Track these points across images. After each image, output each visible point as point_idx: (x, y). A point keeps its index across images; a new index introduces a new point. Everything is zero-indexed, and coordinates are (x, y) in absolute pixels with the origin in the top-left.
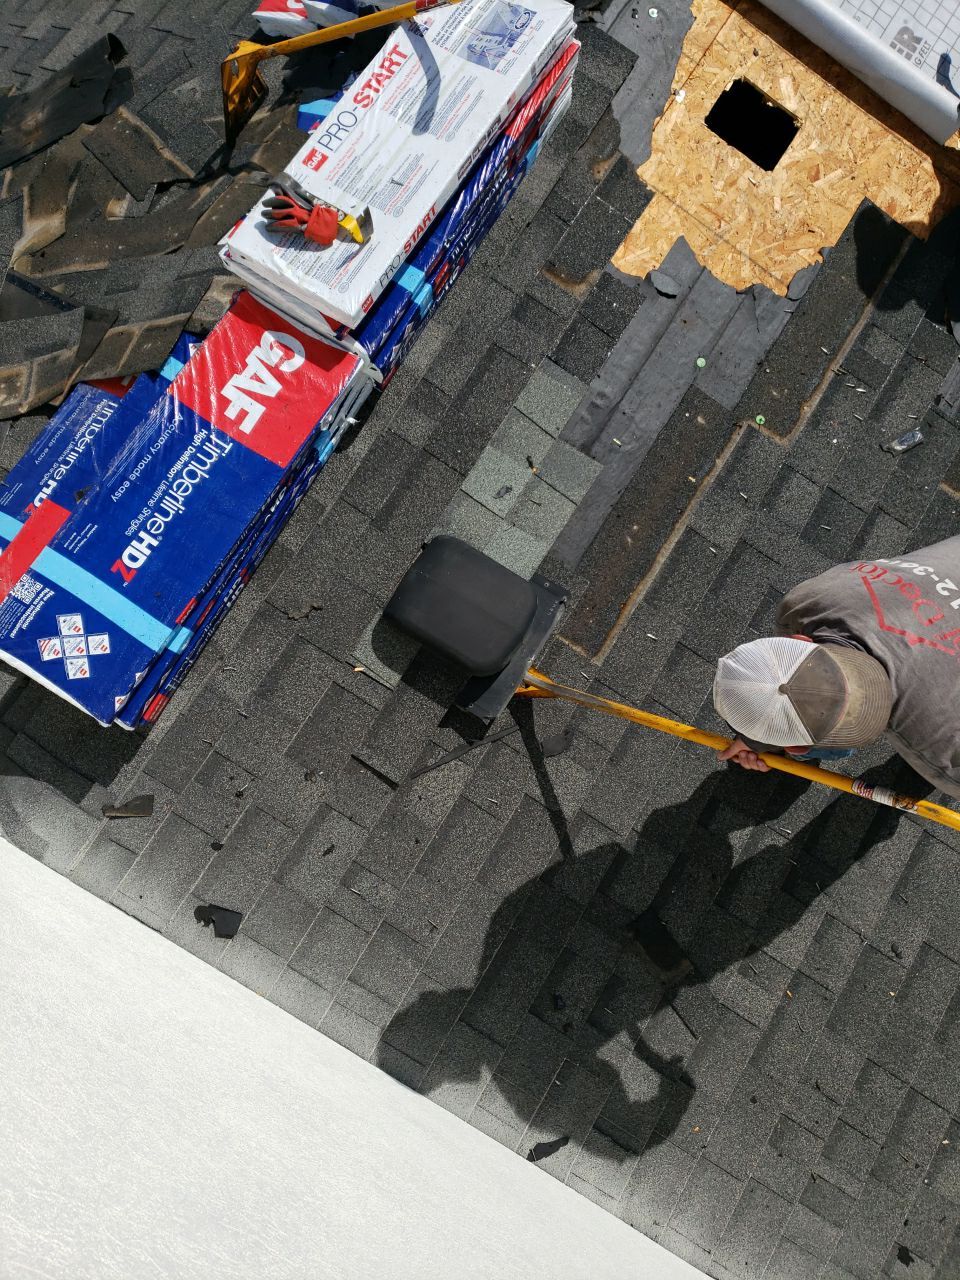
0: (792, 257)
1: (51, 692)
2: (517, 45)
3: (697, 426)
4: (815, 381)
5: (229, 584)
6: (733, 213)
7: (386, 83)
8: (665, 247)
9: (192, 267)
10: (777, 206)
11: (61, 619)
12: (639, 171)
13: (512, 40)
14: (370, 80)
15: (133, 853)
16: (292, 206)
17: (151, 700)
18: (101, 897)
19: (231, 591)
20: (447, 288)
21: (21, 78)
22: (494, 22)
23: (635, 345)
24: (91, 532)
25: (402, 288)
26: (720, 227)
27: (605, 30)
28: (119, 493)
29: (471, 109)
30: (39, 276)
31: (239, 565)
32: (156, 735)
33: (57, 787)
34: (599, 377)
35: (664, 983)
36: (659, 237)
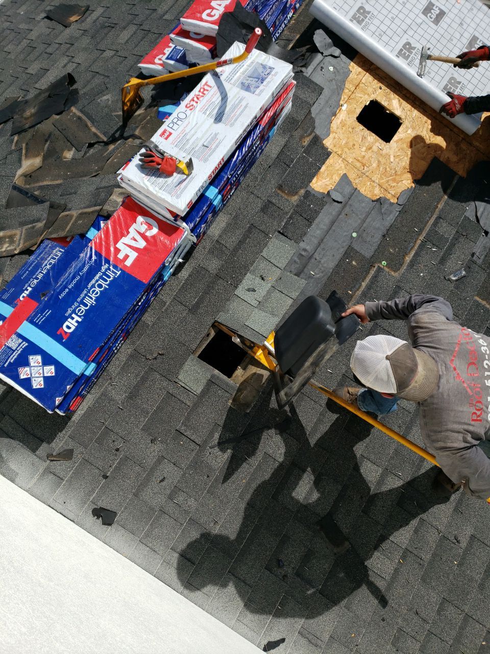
0: (400, 184)
1: (24, 395)
2: (265, 83)
3: (353, 266)
4: (412, 244)
5: (116, 340)
6: (370, 162)
7: (201, 99)
8: (337, 178)
9: (104, 184)
10: (392, 160)
11: (31, 357)
12: (324, 142)
13: (263, 80)
14: (194, 98)
15: (62, 479)
16: (154, 157)
17: (74, 400)
18: (44, 503)
19: (117, 344)
20: (229, 197)
21: (25, 93)
22: (254, 72)
23: (322, 226)
24: (48, 314)
25: (207, 197)
26: (364, 169)
27: (308, 76)
28: (63, 295)
29: (242, 112)
30: (28, 186)
31: (121, 332)
32: (76, 418)
33: (24, 444)
34: (304, 241)
35: (335, 554)
36: (334, 174)
